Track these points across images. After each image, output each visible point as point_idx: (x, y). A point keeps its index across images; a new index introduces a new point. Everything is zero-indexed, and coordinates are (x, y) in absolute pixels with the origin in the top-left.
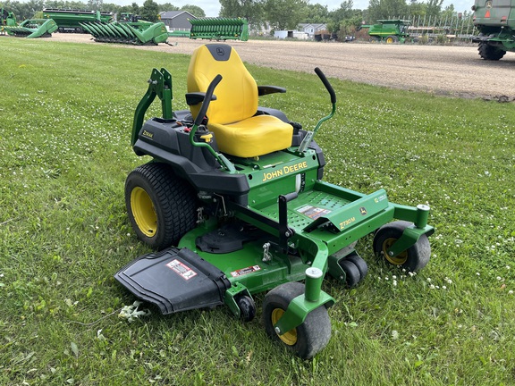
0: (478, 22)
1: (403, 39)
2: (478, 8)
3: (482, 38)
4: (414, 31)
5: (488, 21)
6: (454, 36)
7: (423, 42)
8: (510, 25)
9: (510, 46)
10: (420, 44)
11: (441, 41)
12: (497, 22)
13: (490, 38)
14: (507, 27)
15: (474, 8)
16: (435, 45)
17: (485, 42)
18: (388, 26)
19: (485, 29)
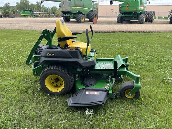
0: (62, 10)
1: (34, 16)
2: (61, 6)
3: (64, 15)
4: (36, 13)
5: (64, 10)
6: (49, 15)
7: (41, 17)
8: (71, 11)
9: (72, 17)
10: (40, 18)
11: (46, 17)
12: (67, 10)
13: (66, 15)
14: (70, 12)
15: (59, 6)
16: (45, 18)
17: (65, 16)
18: (27, 12)
19: (64, 13)
